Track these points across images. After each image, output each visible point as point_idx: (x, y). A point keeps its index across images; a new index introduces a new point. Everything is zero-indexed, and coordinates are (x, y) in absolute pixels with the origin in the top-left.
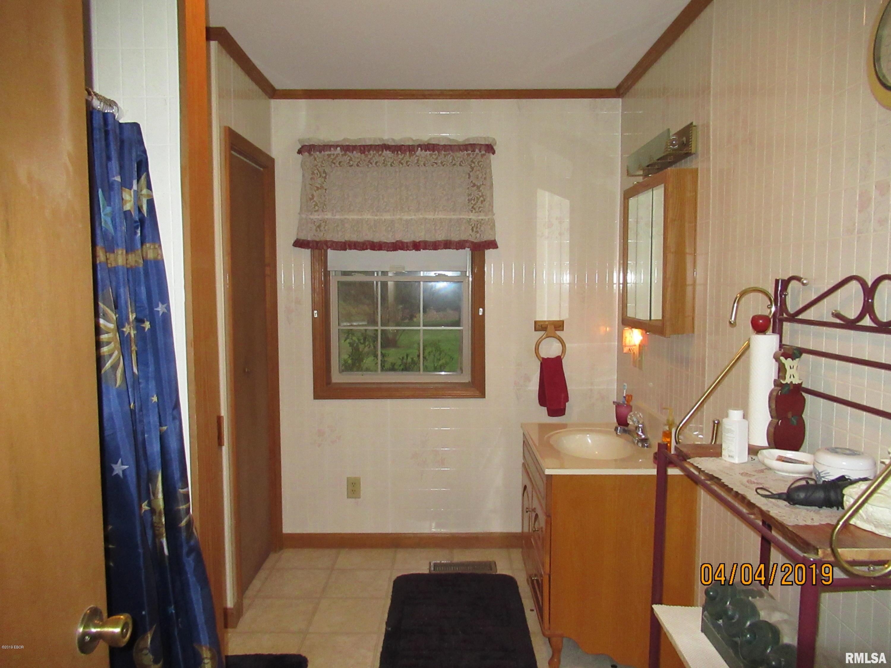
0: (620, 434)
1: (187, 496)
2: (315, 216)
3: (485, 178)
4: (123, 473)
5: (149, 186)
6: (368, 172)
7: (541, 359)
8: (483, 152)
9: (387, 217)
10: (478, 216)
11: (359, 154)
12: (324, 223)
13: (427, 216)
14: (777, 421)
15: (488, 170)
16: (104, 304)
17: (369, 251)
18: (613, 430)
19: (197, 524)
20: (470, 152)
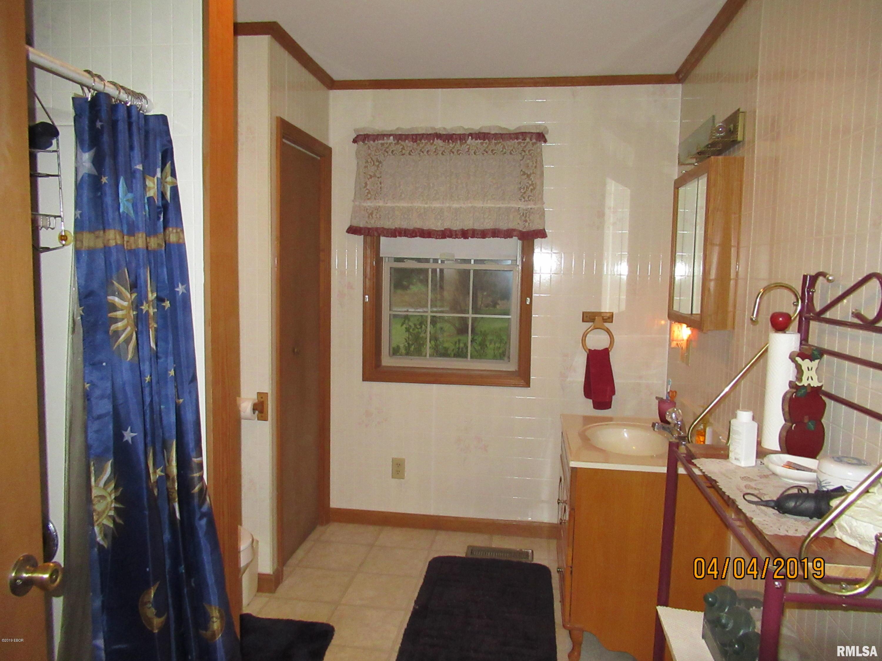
0: (657, 430)
1: (201, 465)
2: (368, 204)
3: (536, 167)
4: (132, 440)
5: (173, 174)
6: (419, 161)
7: (588, 351)
8: (534, 141)
9: (436, 205)
10: (528, 205)
11: (412, 143)
12: (376, 211)
13: (476, 205)
14: (790, 424)
15: (539, 159)
16: (118, 283)
17: (418, 238)
18: (651, 425)
19: (211, 491)
20: (520, 140)
